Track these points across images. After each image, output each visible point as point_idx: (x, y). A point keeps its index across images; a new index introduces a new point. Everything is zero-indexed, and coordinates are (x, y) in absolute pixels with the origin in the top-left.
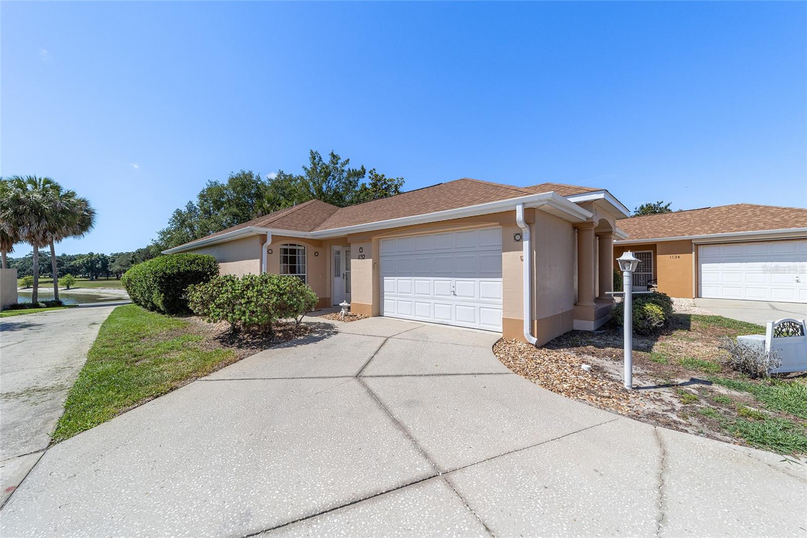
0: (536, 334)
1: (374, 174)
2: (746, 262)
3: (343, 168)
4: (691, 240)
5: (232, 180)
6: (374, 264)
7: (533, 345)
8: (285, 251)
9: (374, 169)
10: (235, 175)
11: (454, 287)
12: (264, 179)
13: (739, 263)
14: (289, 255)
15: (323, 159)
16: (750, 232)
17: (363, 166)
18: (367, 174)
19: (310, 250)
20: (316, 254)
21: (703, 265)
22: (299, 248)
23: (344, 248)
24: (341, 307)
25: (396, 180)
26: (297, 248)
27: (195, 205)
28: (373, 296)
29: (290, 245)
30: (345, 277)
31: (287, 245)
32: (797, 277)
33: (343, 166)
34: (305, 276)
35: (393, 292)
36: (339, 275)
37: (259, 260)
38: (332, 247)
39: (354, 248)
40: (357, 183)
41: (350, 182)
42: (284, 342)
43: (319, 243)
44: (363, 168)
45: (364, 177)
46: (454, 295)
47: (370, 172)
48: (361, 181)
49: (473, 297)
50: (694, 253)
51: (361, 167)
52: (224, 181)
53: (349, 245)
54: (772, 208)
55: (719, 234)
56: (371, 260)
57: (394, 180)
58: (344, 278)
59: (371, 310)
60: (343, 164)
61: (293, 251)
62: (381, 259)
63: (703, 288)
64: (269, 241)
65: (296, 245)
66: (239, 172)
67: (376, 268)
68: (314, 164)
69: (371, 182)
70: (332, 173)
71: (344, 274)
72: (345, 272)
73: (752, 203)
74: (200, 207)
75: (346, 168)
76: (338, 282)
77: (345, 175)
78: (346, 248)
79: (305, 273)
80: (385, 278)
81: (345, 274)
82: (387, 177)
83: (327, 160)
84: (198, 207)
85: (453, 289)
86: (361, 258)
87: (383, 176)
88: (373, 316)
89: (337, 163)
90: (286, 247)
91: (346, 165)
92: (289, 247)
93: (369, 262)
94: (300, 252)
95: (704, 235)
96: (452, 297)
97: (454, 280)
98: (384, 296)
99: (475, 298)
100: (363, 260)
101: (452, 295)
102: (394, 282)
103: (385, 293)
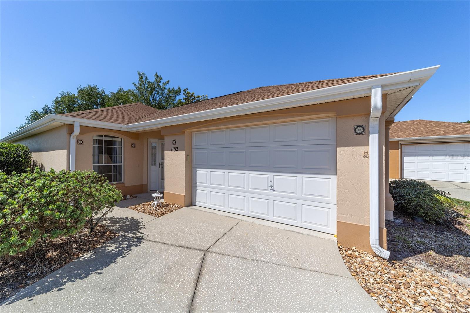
0: (385, 245)
1: (187, 92)
2: (433, 156)
3: (165, 86)
4: (399, 141)
5: (81, 92)
6: (187, 156)
7: (384, 259)
8: (100, 142)
9: (187, 89)
10: (83, 87)
11: (271, 182)
12: (107, 92)
13: (428, 157)
14: (103, 146)
15: (148, 79)
16: (438, 137)
17: (179, 87)
18: (182, 92)
19: (127, 142)
20: (133, 146)
21: (405, 158)
22: (116, 139)
23: (159, 141)
24: (154, 198)
25: (202, 97)
26: (113, 139)
27: (51, 108)
28: (185, 187)
29: (105, 136)
30: (161, 166)
31: (102, 136)
32: (465, 166)
33: (164, 85)
34: (121, 165)
35: (206, 183)
36: (155, 164)
37: (66, 150)
38: (149, 139)
39: (168, 141)
40: (175, 98)
41: (170, 97)
42: (56, 269)
43: (136, 136)
44: (179, 88)
45: (180, 95)
46: (272, 189)
47: (184, 91)
48: (178, 98)
49: (294, 193)
50: (400, 149)
51: (178, 87)
52: (75, 92)
53: (162, 138)
54: (441, 122)
55: (417, 138)
56: (184, 152)
57: (201, 97)
58: (159, 167)
59: (183, 200)
60: (165, 84)
61: (109, 143)
62: (194, 151)
63: (404, 172)
64: (77, 131)
65: (112, 137)
66: (86, 86)
67: (188, 160)
68: (142, 82)
69: (185, 97)
70: (156, 89)
71: (159, 163)
72: (161, 161)
73: (427, 120)
74: (55, 110)
75: (167, 87)
76: (154, 170)
77: (166, 91)
78: (161, 141)
79: (121, 163)
80: (197, 169)
81: (161, 163)
82: (196, 95)
83: (152, 79)
84: (53, 110)
85: (270, 184)
86: (174, 150)
87: (193, 93)
88: (185, 207)
89: (160, 82)
90: (100, 138)
91: (167, 85)
92: (104, 139)
93: (182, 154)
94: (117, 144)
95: (408, 138)
96: (269, 192)
97: (271, 174)
98: (196, 187)
99: (297, 195)
100: (176, 152)
101: (269, 189)
102: (206, 174)
103: (197, 184)
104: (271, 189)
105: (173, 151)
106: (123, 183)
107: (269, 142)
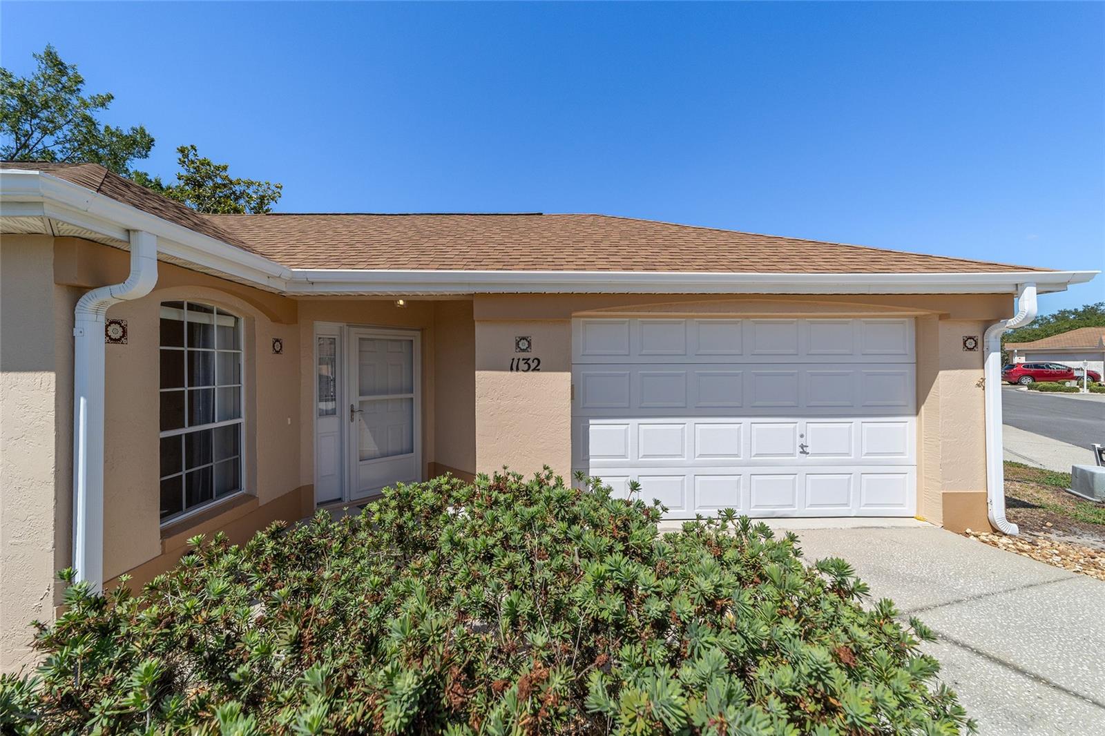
7: (1014, 536)
11: (801, 436)
14: (186, 349)
20: (277, 346)
23: (354, 330)
26: (216, 320)
29: (191, 307)
30: (357, 416)
31: (182, 306)
34: (239, 426)
35: (624, 457)
38: (315, 323)
46: (803, 452)
49: (846, 454)
56: (568, 374)
58: (352, 420)
65: (208, 311)
71: (352, 407)
72: (355, 400)
78: (362, 330)
79: (239, 416)
80: (591, 421)
81: (356, 408)
90: (172, 314)
92: (187, 317)
93: (557, 382)
96: (799, 458)
97: (802, 422)
98: (589, 468)
99: (852, 457)
100: (530, 373)
101: (798, 453)
102: (626, 430)
103: (590, 460)
104: (801, 452)
105: (517, 369)
106: (250, 497)
107: (797, 355)
